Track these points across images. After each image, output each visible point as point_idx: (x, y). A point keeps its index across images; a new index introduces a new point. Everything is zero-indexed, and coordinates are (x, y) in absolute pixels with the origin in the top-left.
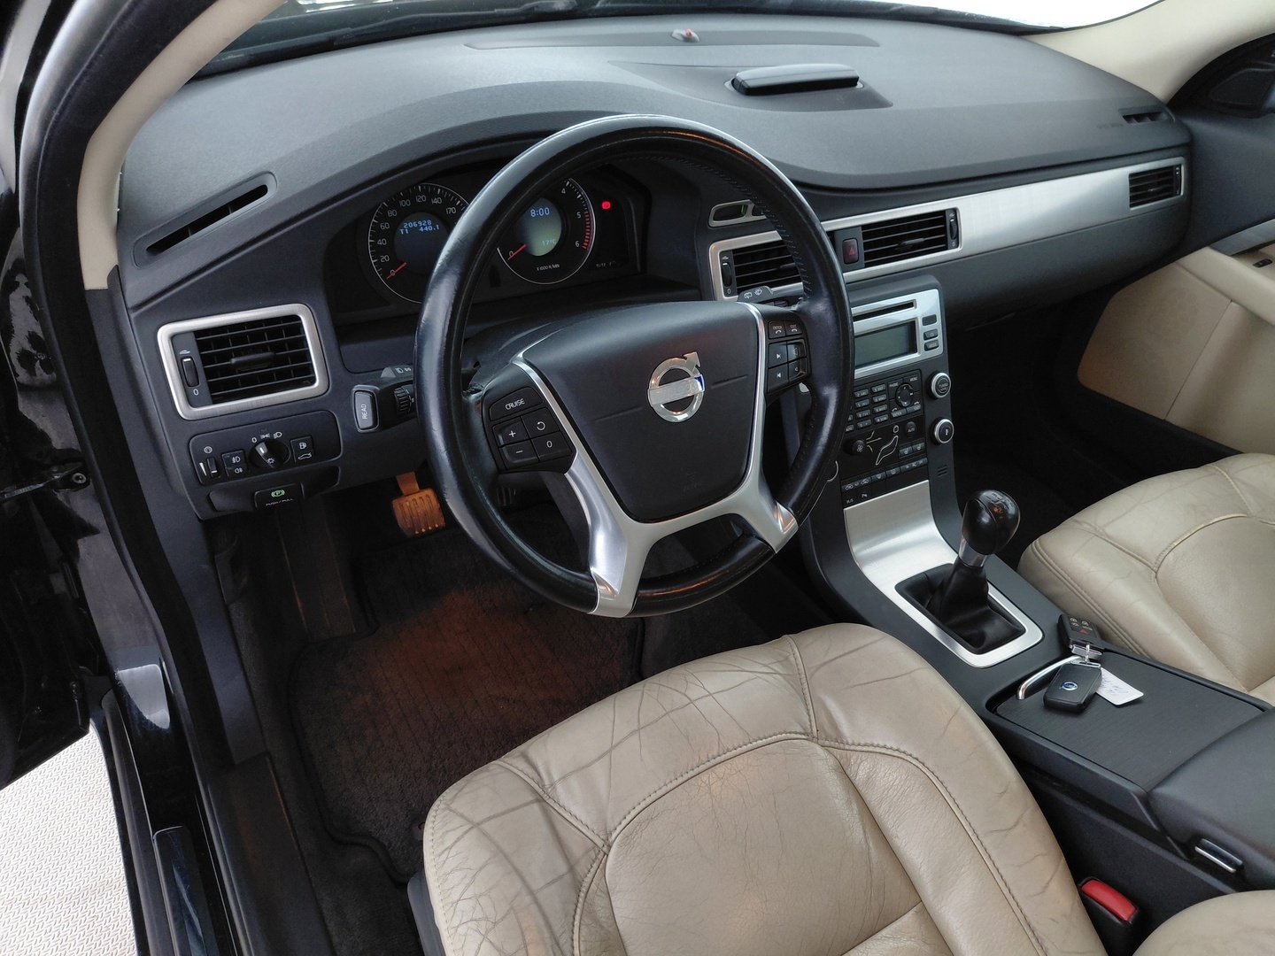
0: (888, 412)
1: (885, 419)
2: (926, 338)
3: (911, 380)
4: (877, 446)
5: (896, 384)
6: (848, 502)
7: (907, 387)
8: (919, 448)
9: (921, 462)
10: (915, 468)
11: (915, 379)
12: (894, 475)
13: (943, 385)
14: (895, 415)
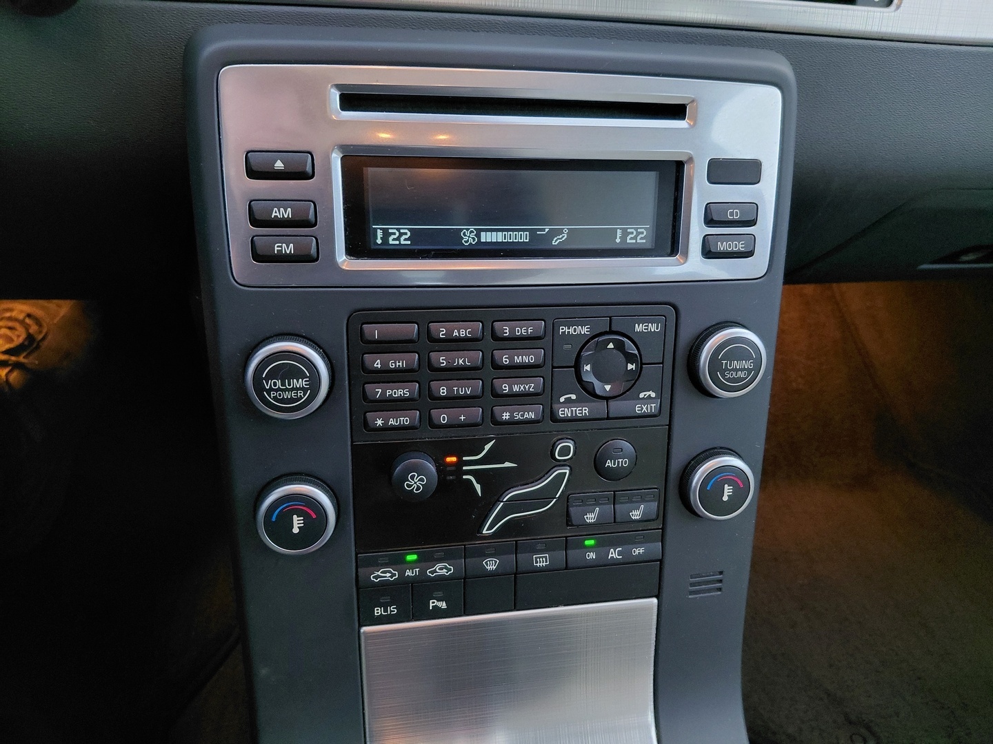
0: (546, 397)
1: (532, 415)
2: (709, 221)
3: (639, 328)
4: (495, 484)
5: (584, 330)
6: (378, 611)
7: (620, 346)
8: (636, 515)
9: (638, 551)
10: (615, 563)
11: (653, 328)
12: (541, 570)
13: (736, 364)
14: (564, 412)
